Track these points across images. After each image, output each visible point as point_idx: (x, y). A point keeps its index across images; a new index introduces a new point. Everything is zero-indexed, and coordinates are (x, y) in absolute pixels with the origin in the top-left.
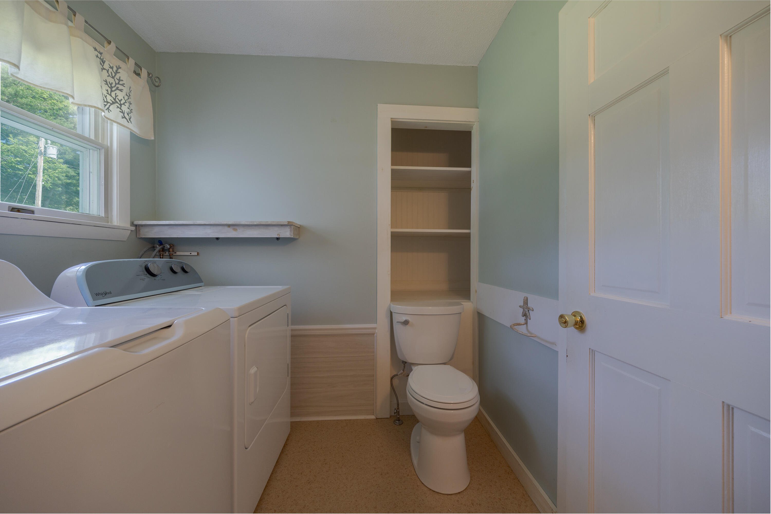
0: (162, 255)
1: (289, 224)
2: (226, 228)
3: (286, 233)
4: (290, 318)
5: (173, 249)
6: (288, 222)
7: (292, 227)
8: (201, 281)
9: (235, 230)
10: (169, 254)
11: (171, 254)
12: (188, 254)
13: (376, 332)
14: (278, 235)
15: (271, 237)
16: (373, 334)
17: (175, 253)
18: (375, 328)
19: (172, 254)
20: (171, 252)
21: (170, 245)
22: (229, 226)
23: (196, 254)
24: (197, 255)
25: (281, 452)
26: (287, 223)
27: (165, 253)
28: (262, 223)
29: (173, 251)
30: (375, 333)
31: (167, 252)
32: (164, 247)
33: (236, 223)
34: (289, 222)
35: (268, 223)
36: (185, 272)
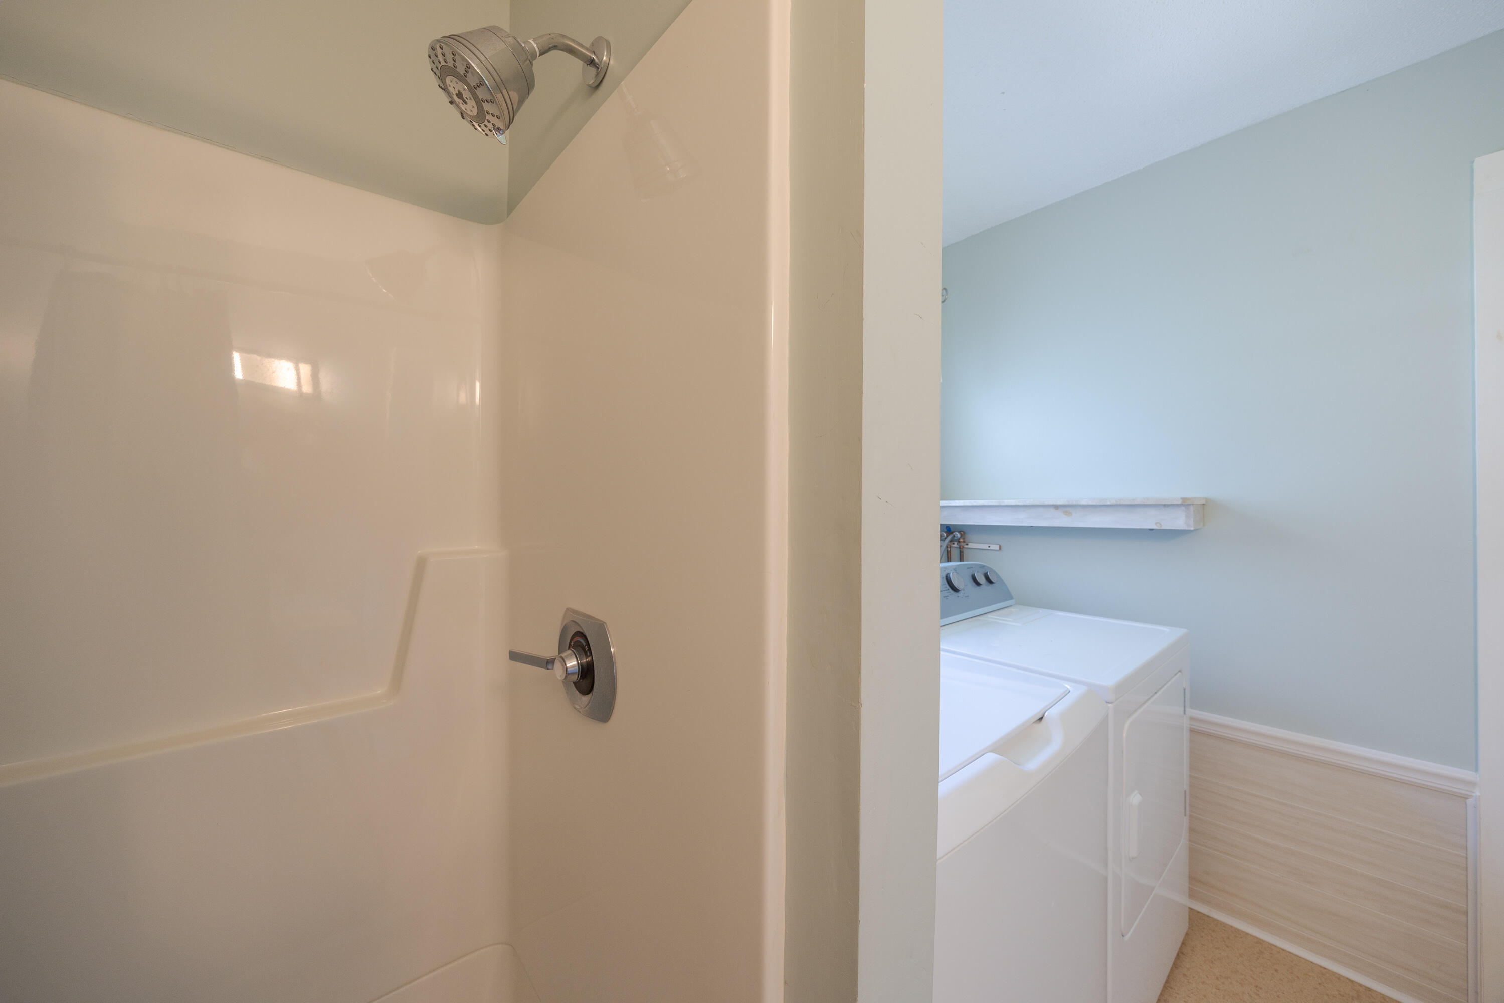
0: (949, 546)
1: (1185, 504)
2: (1052, 510)
3: (1179, 521)
4: (1188, 692)
5: (964, 539)
6: (1182, 499)
7: (1192, 508)
8: (1011, 598)
9: (1068, 513)
10: (958, 546)
11: (961, 547)
12: (985, 546)
13: (1474, 795)
14: (1158, 524)
15: (1142, 527)
16: (1465, 798)
17: (967, 544)
18: (1473, 784)
19: (963, 547)
20: (962, 544)
21: (959, 532)
22: (1056, 507)
23: (997, 547)
24: (998, 549)
25: (1172, 968)
26: (1179, 502)
27: (954, 544)
28: (1122, 502)
29: (964, 542)
30: (1471, 796)
31: (956, 543)
32: (954, 536)
33: (1071, 503)
34: (1184, 499)
35: (1136, 503)
36: (990, 582)
